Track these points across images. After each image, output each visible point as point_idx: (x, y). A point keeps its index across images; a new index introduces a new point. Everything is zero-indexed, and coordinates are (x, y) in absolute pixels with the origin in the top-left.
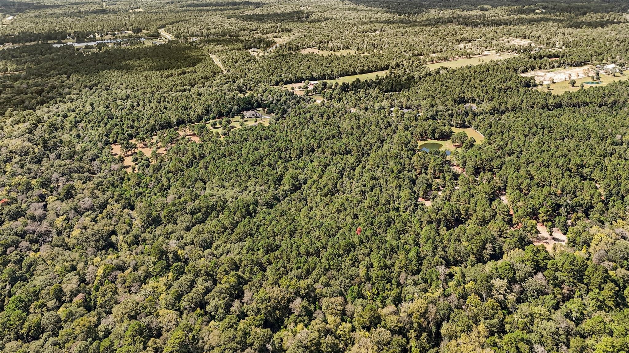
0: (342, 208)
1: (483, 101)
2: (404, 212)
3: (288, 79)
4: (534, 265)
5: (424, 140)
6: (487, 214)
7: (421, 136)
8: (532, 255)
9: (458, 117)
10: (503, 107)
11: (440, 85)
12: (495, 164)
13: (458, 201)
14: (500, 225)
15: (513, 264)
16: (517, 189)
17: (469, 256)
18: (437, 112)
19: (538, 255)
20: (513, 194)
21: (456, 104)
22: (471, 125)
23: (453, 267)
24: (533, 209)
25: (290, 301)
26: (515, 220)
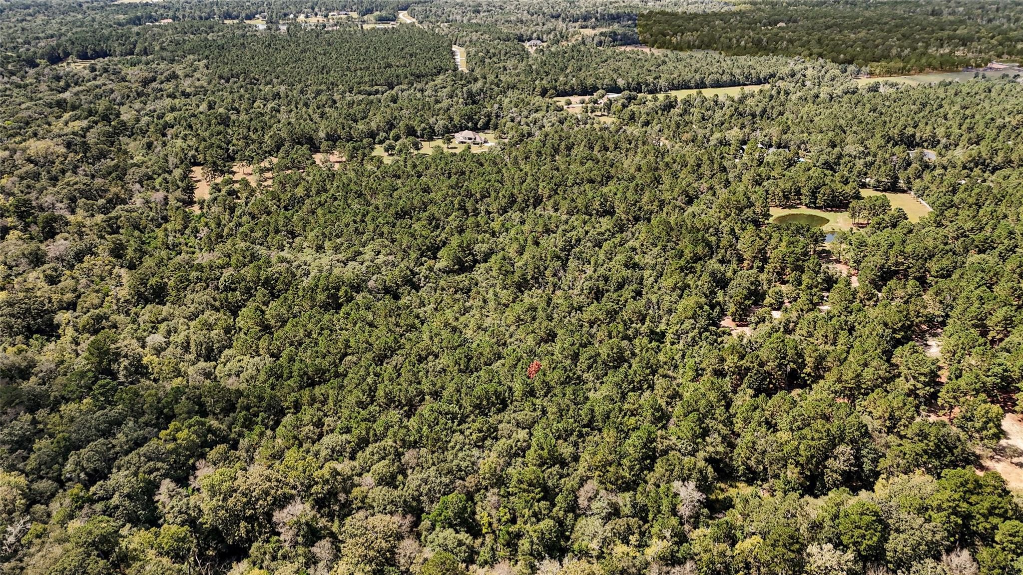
0: (528, 317)
1: (956, 145)
2: (673, 344)
3: (567, 87)
4: (956, 523)
5: (791, 207)
6: (868, 374)
7: (786, 197)
8: (956, 496)
9: (883, 169)
10: (999, 159)
11: (866, 111)
12: (933, 266)
13: (811, 335)
14: (895, 404)
15: (889, 513)
16: (975, 326)
17: (785, 466)
18: (840, 156)
19: (974, 498)
20: (956, 337)
21: (890, 145)
22: (910, 189)
23: (741, 485)
24: (1003, 378)
25: (282, 502)
26: (944, 396)
